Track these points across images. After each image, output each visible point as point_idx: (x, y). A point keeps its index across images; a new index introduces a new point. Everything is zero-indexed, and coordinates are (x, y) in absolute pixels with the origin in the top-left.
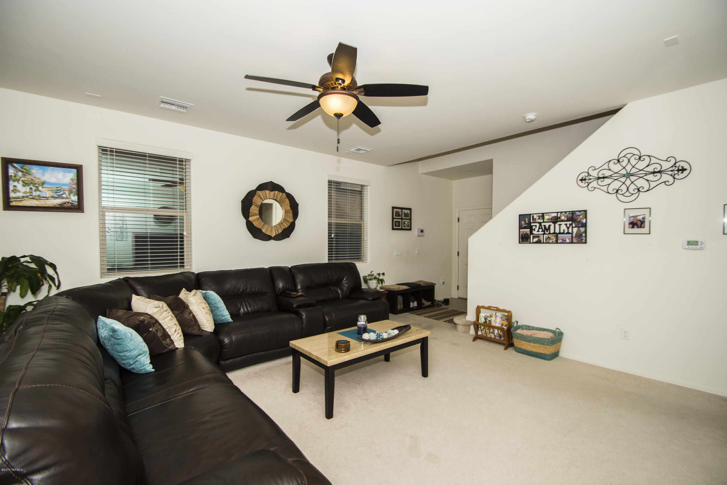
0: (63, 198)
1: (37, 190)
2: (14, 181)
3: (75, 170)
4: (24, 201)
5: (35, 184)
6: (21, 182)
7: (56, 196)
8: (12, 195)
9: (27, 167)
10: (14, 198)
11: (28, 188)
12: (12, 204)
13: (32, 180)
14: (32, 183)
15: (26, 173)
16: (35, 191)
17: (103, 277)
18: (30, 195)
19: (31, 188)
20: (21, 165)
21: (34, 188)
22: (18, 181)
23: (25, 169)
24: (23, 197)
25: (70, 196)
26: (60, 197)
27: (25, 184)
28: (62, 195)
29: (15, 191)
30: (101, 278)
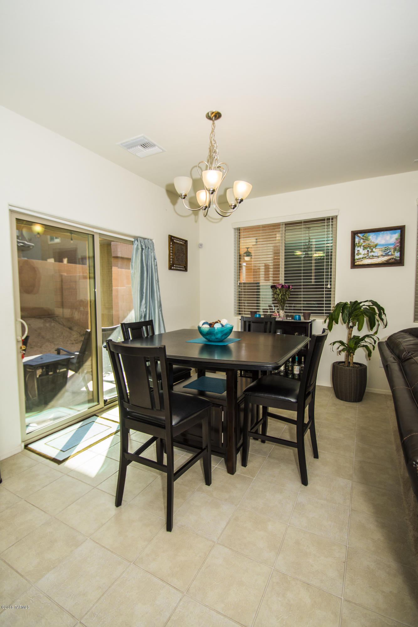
0: (389, 255)
1: (372, 251)
2: (358, 247)
3: (399, 231)
4: (363, 261)
5: (371, 247)
6: (362, 247)
7: (384, 254)
8: (356, 257)
9: (366, 235)
10: (358, 259)
11: (366, 250)
12: (356, 264)
13: (369, 244)
14: (369, 247)
15: (366, 239)
16: (371, 252)
17: (415, 321)
18: (367, 256)
19: (368, 251)
20: (363, 234)
21: (370, 250)
22: (360, 246)
23: (365, 237)
24: (363, 258)
25: (394, 252)
26: (387, 255)
27: (365, 248)
28: (389, 253)
29: (358, 254)
30: (414, 322)
